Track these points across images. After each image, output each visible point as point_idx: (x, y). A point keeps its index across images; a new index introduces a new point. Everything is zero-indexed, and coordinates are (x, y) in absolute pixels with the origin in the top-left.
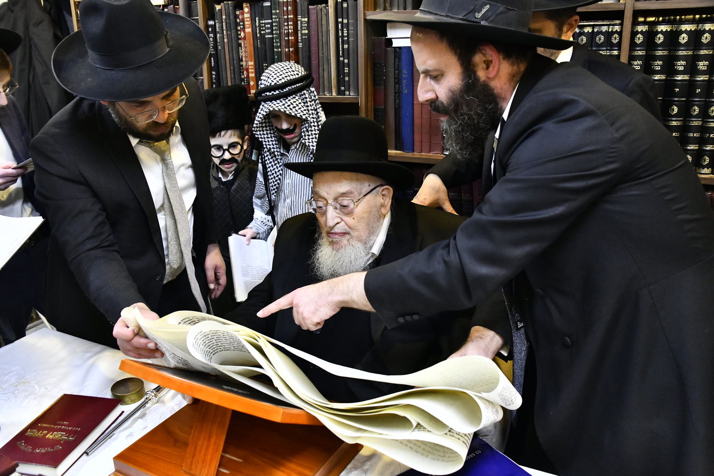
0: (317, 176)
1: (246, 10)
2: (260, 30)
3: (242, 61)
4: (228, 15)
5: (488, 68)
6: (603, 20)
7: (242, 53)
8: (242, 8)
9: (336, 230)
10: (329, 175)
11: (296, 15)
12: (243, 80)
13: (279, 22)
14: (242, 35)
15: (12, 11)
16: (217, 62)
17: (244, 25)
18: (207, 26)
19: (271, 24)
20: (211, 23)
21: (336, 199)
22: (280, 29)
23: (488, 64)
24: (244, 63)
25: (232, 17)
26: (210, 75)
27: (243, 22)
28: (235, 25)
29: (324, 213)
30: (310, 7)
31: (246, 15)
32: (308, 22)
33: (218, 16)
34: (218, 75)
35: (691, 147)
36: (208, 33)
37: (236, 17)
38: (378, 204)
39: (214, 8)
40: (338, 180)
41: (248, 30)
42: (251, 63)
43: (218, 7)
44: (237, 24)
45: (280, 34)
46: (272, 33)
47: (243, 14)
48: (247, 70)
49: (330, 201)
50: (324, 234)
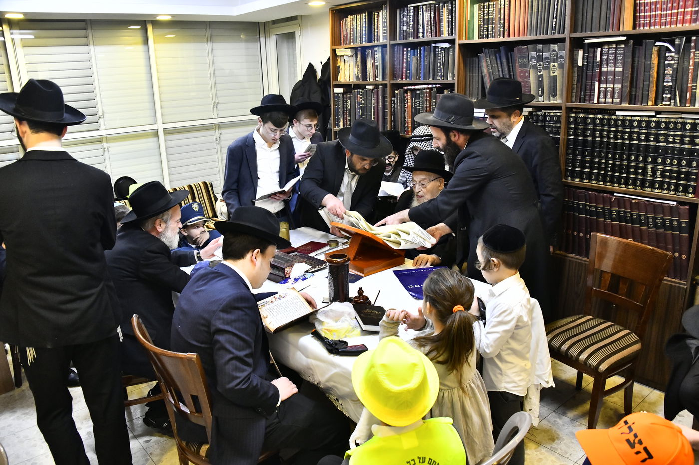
0: (414, 172)
1: (409, 94)
2: (415, 104)
3: (406, 118)
4: (401, 96)
5: (455, 137)
6: (556, 110)
7: (406, 115)
8: (407, 93)
9: (420, 194)
10: (418, 172)
11: (431, 98)
12: (406, 127)
13: (423, 101)
14: (407, 106)
15: (304, 86)
16: (395, 118)
17: (408, 101)
18: (391, 100)
19: (420, 101)
20: (393, 99)
21: (420, 182)
22: (423, 104)
23: (455, 136)
24: (407, 119)
25: (402, 97)
26: (391, 124)
27: (407, 99)
28: (404, 101)
29: (415, 188)
30: (437, 95)
31: (409, 97)
32: (436, 102)
33: (396, 96)
34: (395, 124)
35: (586, 170)
36: (392, 103)
37: (405, 97)
38: (438, 185)
39: (395, 92)
40: (421, 175)
41: (410, 104)
42: (410, 120)
43: (397, 92)
44: (405, 100)
45: (423, 107)
46: (419, 106)
47: (407, 96)
48: (408, 122)
49: (418, 182)
50: (416, 196)
